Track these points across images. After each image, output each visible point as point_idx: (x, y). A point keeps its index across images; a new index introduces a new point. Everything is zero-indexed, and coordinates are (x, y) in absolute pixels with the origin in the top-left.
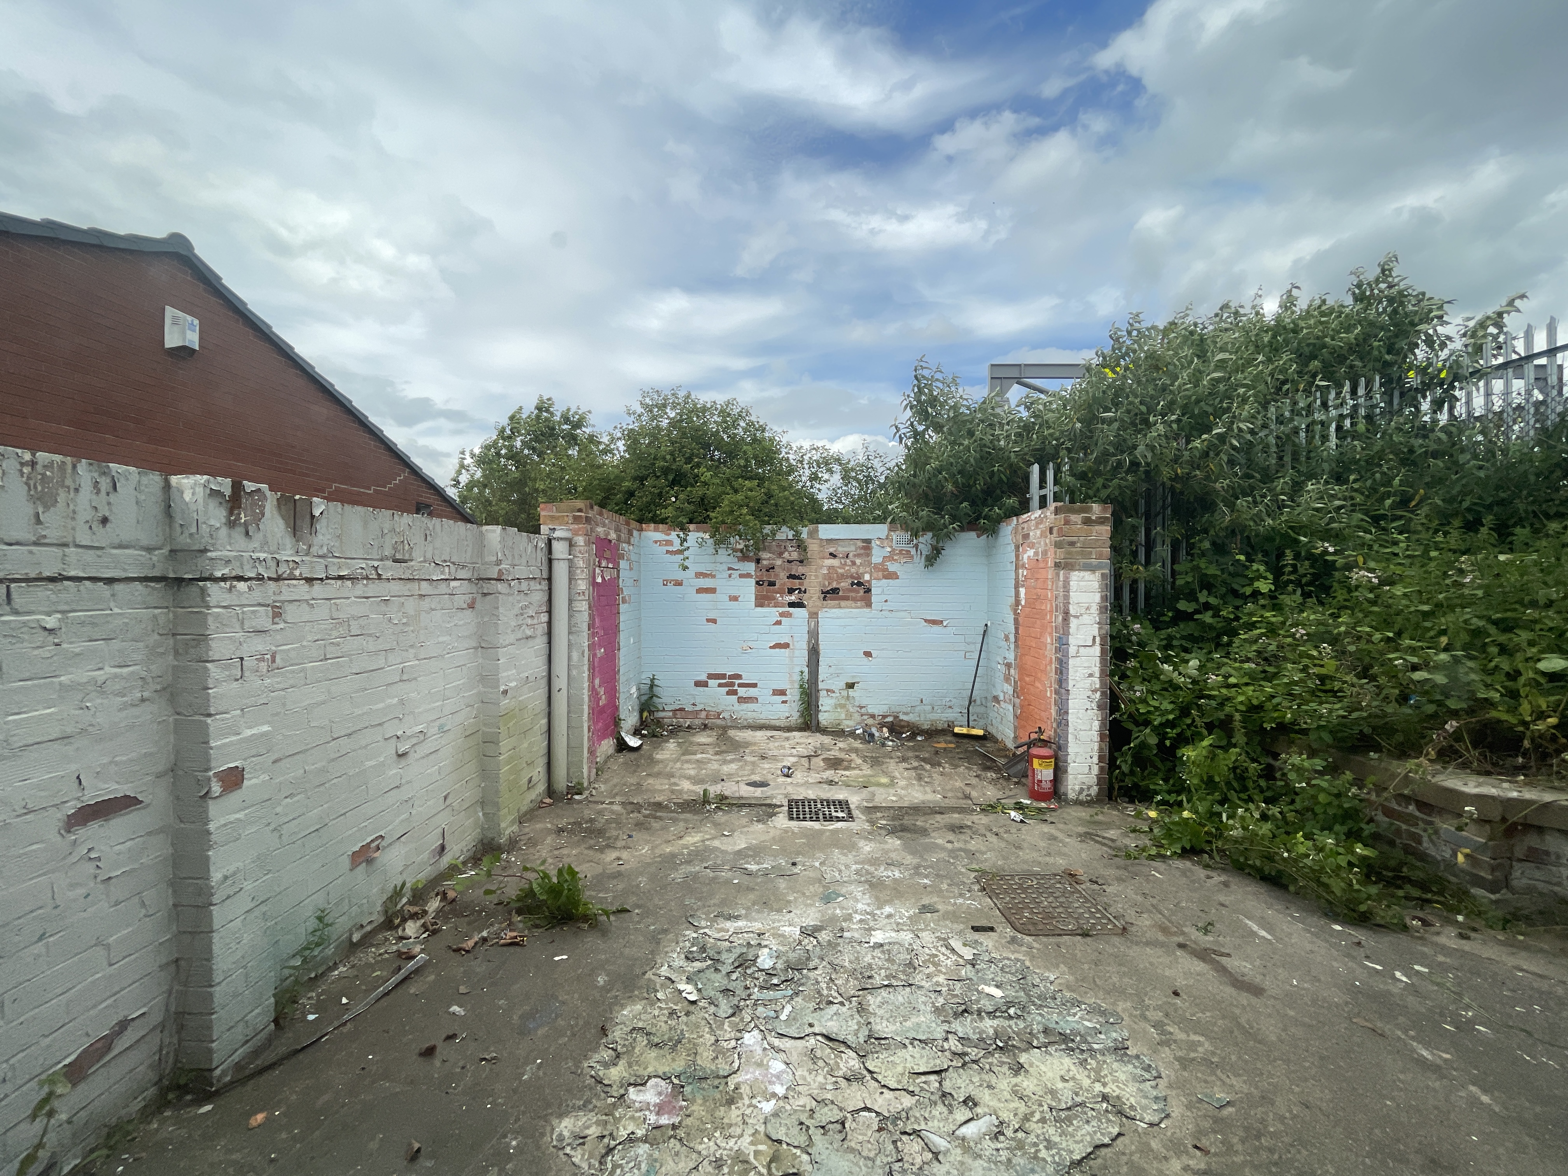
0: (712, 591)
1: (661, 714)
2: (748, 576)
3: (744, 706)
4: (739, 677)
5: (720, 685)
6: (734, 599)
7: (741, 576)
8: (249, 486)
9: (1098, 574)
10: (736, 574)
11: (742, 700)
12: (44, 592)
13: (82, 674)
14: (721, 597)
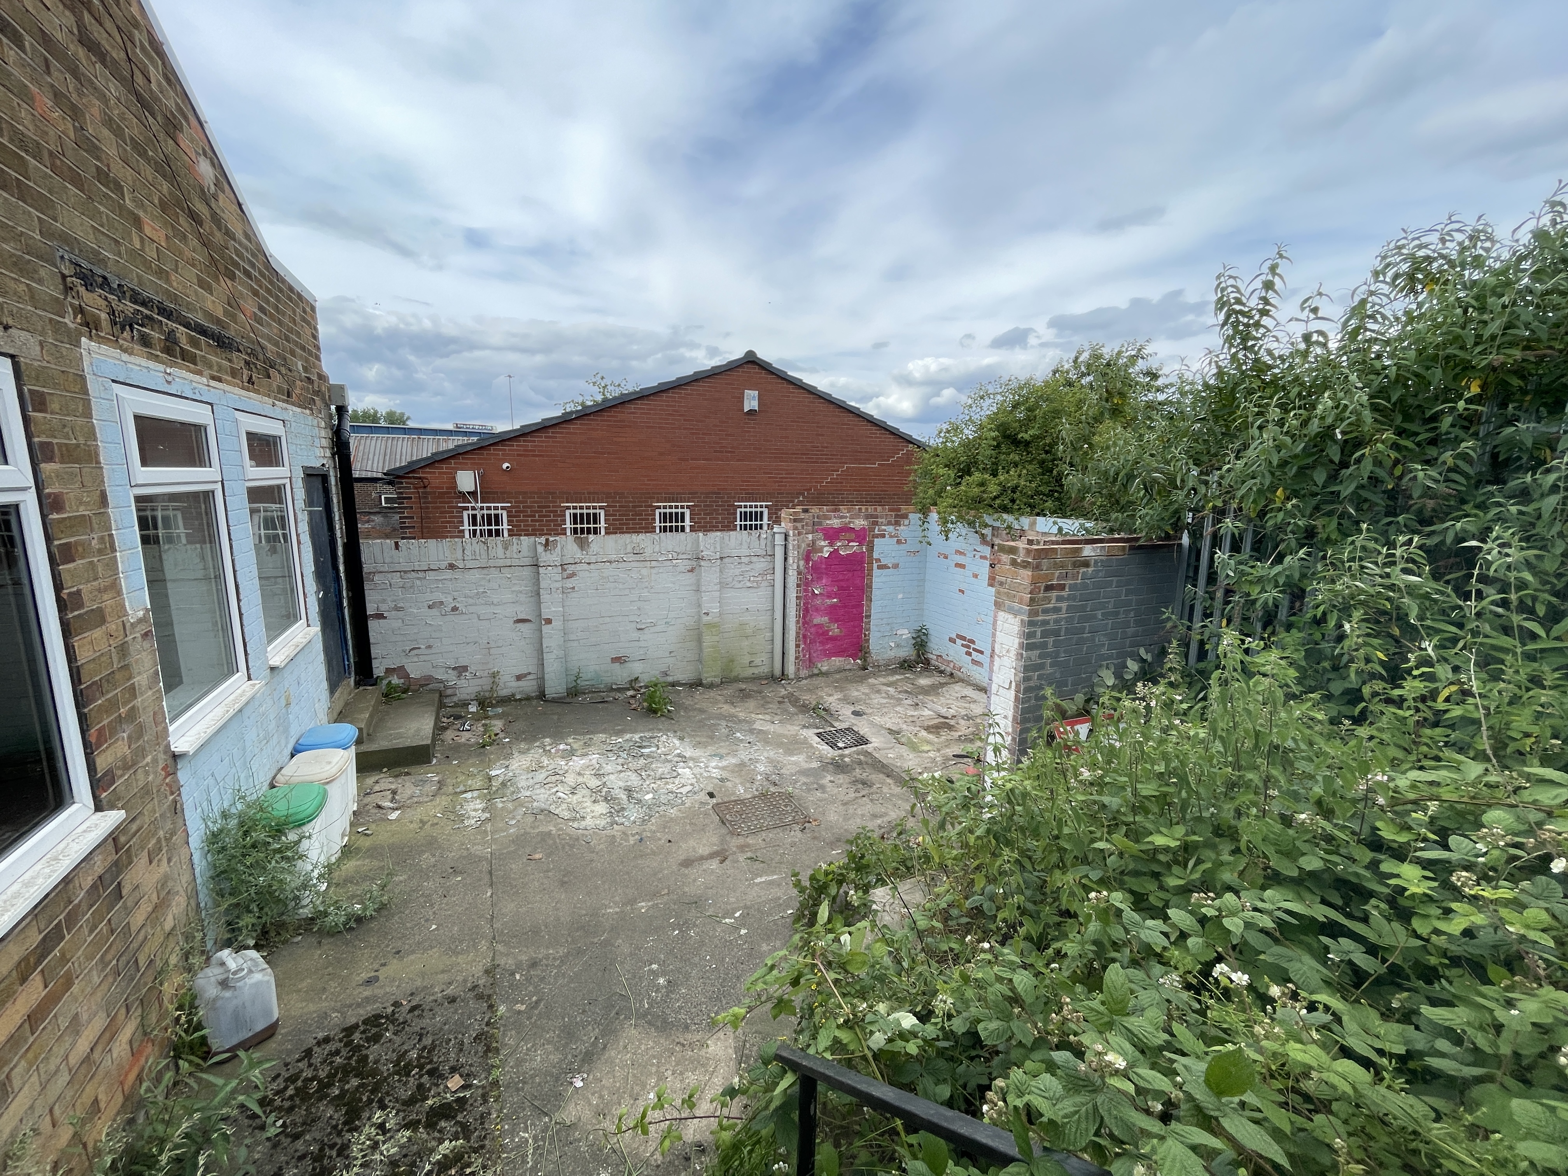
0: (962, 566)
1: (931, 656)
2: (983, 557)
3: (975, 667)
4: (973, 642)
5: (963, 645)
6: (976, 576)
7: (981, 557)
8: (551, 539)
9: (1018, 618)
10: (978, 555)
11: (974, 662)
12: (507, 569)
13: (516, 588)
14: (968, 572)
